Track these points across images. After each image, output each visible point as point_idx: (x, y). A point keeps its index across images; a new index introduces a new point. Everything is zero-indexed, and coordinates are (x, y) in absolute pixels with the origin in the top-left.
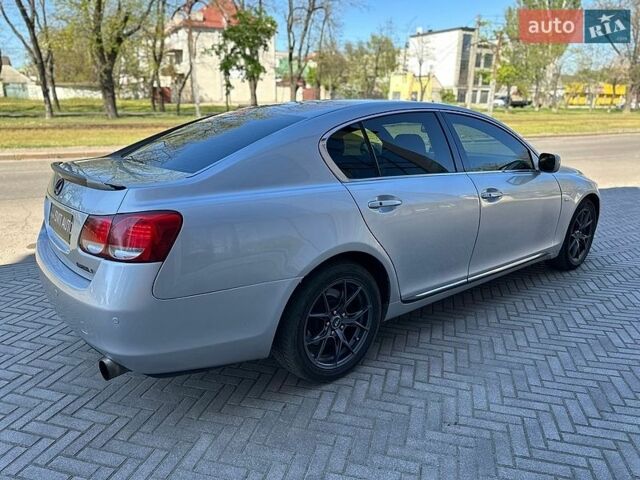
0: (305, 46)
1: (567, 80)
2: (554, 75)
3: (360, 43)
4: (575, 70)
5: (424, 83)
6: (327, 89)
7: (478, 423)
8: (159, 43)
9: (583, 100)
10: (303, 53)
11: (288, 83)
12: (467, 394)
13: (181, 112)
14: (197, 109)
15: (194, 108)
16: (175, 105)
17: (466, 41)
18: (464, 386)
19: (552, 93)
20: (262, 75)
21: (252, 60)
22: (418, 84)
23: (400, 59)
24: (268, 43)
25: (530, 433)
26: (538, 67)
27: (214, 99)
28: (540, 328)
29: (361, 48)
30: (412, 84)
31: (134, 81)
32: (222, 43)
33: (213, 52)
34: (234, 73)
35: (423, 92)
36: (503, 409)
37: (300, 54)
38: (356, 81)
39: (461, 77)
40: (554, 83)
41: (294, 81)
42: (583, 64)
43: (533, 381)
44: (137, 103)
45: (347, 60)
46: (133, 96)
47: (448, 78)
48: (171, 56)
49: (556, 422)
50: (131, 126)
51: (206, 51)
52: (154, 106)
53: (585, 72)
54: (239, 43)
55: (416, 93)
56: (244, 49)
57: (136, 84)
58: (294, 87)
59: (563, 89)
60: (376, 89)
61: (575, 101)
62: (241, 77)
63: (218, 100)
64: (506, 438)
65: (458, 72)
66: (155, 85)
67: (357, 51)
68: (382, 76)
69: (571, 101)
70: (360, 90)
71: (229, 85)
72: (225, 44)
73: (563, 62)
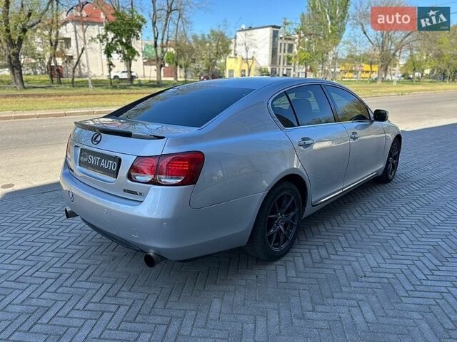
0: (166, 37)
1: (342, 62)
2: (333, 58)
3: (203, 35)
4: (346, 55)
5: (250, 64)
6: (181, 67)
7: (377, 275)
8: (54, 33)
9: (351, 75)
10: (164, 42)
11: (154, 63)
12: (363, 259)
13: (75, 84)
14: (90, 82)
15: (87, 81)
16: (70, 80)
17: (275, 35)
18: (359, 255)
19: (333, 70)
20: (136, 57)
21: (128, 46)
22: (246, 65)
23: (232, 47)
24: (140, 34)
25: (408, 277)
26: (323, 54)
27: (97, 75)
28: (386, 218)
29: (204, 38)
30: (241, 64)
31: (33, 61)
32: (104, 34)
33: (98, 40)
34: (115, 56)
35: (249, 70)
36: (387, 266)
37: (162, 43)
38: (202, 62)
39: (272, 60)
40: (334, 64)
41: (158, 62)
42: (350, 51)
43: (397, 249)
44: (37, 78)
45: (194, 47)
46: (32, 73)
47: (264, 60)
48: (62, 42)
49: (420, 270)
50: (40, 96)
51: (93, 39)
52: (52, 80)
53: (352, 56)
54: (117, 34)
55: (244, 71)
56: (121, 38)
57: (35, 63)
58: (159, 66)
59: (339, 68)
60: (216, 67)
61: (346, 76)
62: (120, 58)
63: (100, 75)
64: (397, 281)
65: (271, 57)
66: (53, 64)
67: (201, 41)
68: (220, 58)
69: (344, 76)
70: (205, 68)
71: (111, 64)
72: (106, 34)
73: (339, 50)
